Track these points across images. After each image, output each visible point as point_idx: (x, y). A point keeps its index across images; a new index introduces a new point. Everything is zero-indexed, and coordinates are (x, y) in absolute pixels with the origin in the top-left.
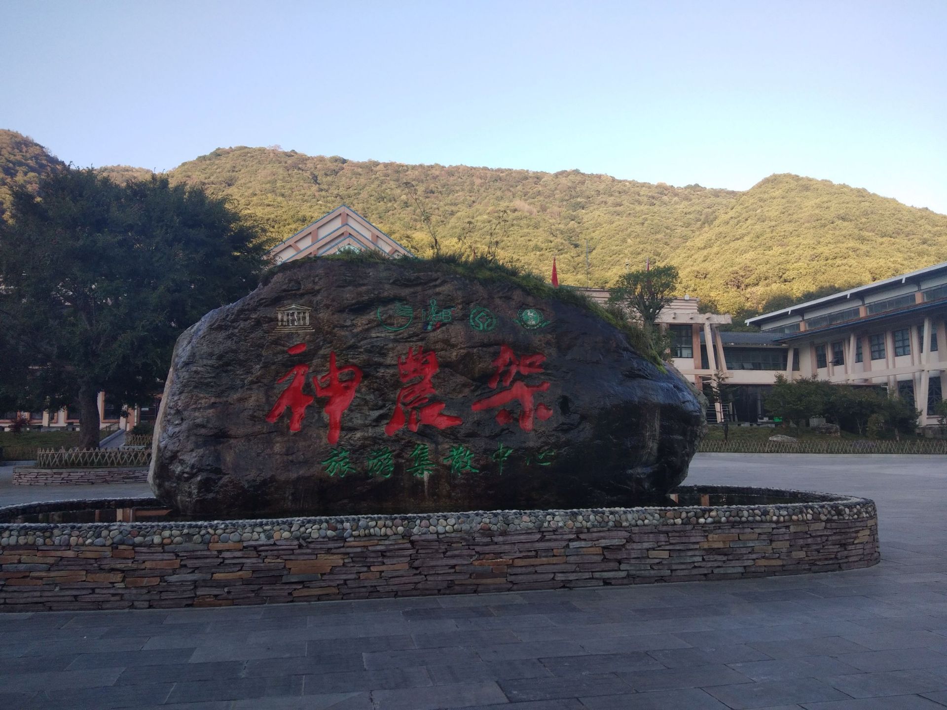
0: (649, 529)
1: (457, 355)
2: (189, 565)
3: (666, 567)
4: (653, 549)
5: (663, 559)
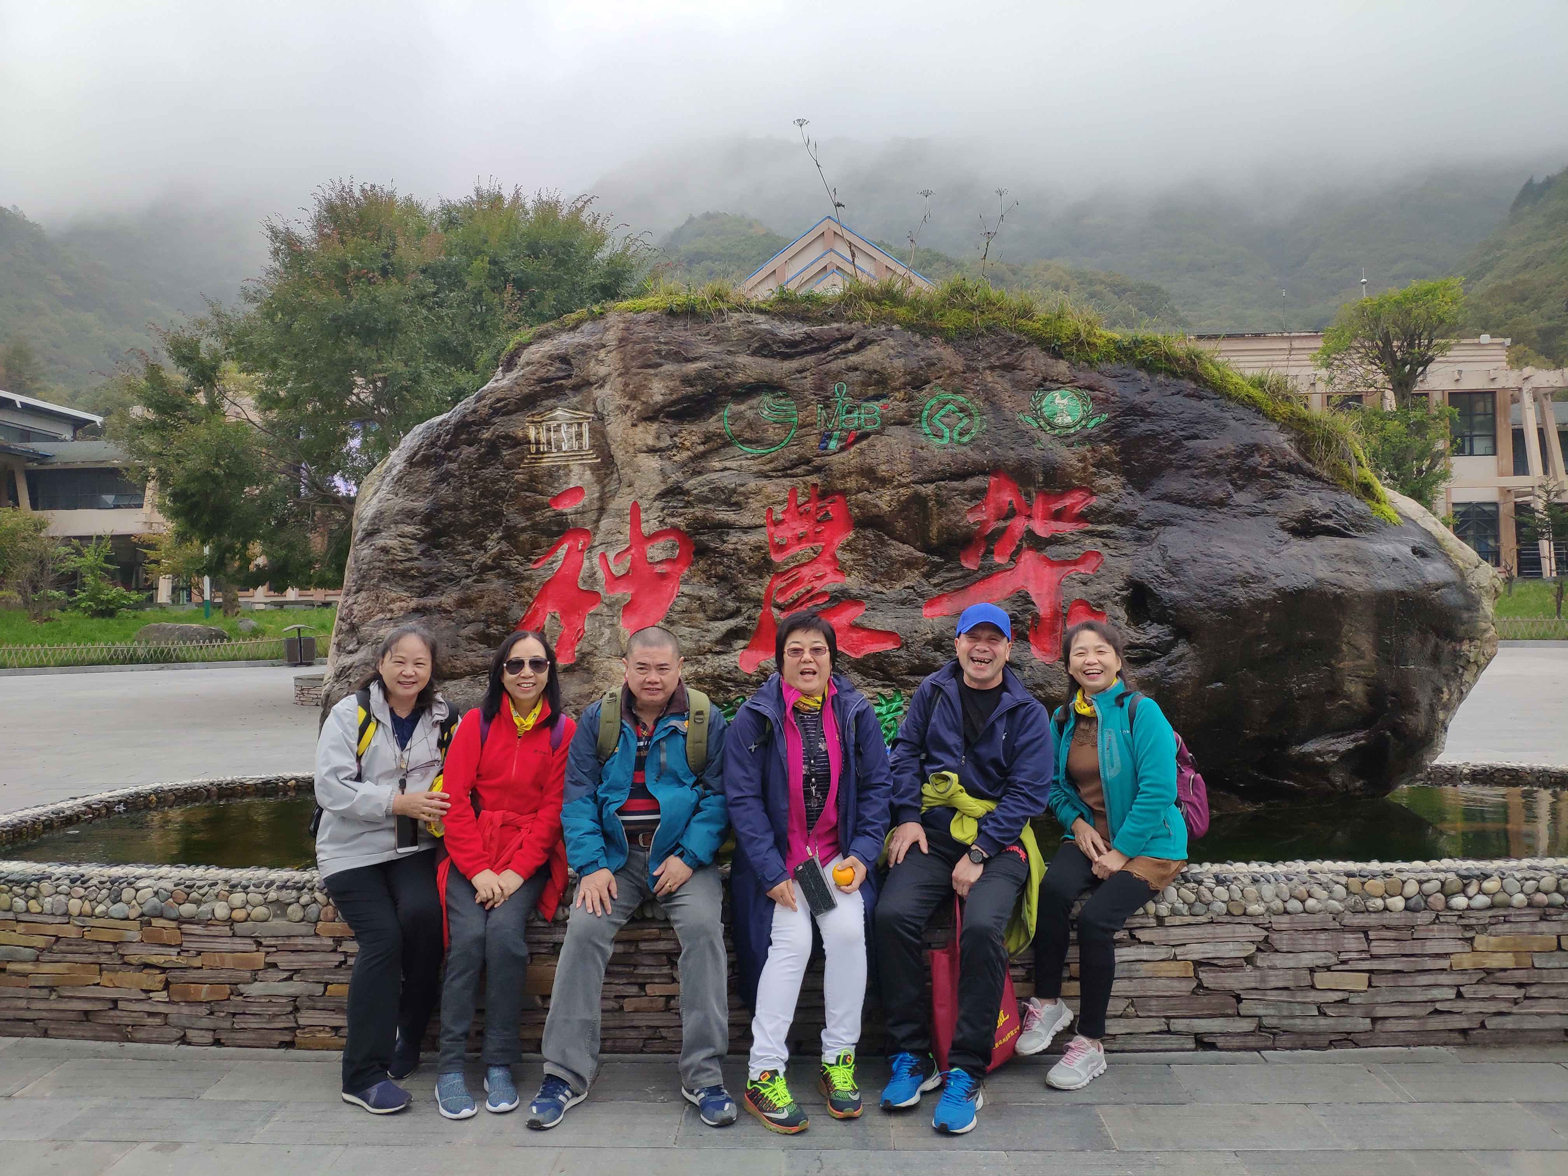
0: (1317, 921)
1: (892, 500)
2: (282, 965)
3: (1359, 1011)
4: (1328, 969)
5: (1351, 991)
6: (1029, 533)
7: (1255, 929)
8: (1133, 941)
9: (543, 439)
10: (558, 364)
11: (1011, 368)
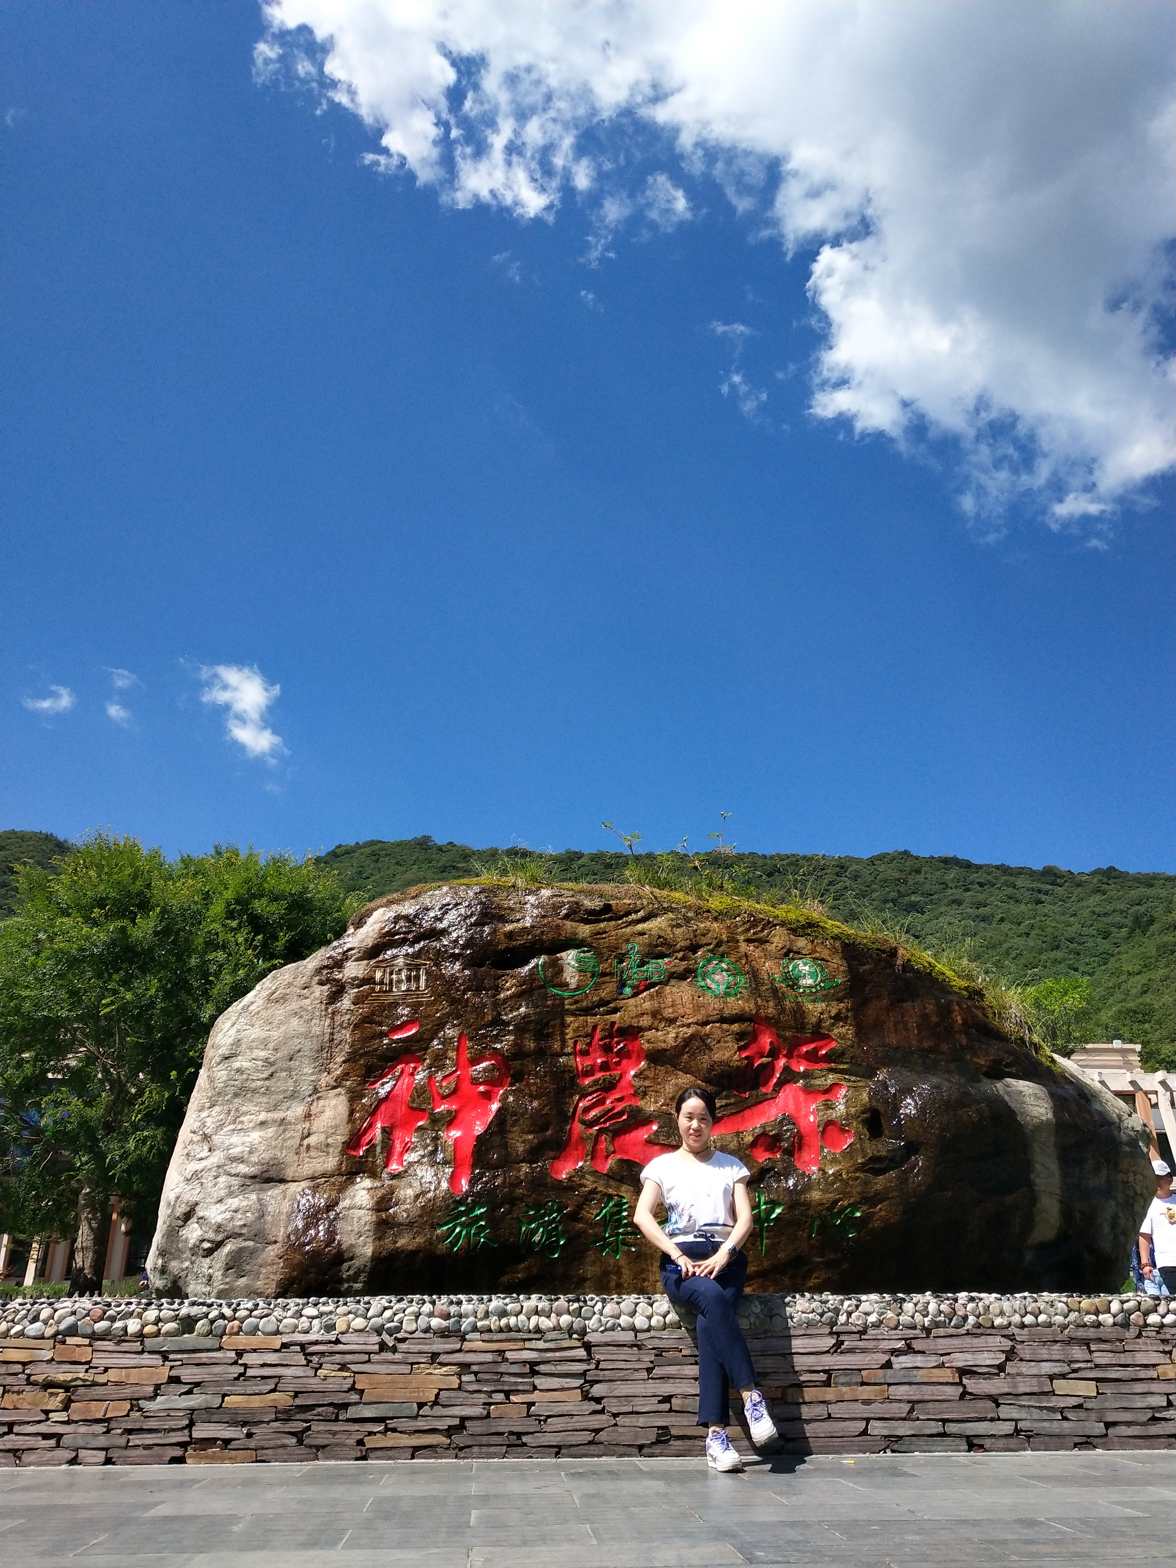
0: (1049, 1333)
1: (677, 1037)
2: (184, 1379)
3: (1093, 1416)
4: (1063, 1376)
5: (1084, 1397)
6: (786, 1069)
7: (1003, 1340)
8: (909, 1350)
9: (386, 980)
10: (402, 923)
11: (763, 941)
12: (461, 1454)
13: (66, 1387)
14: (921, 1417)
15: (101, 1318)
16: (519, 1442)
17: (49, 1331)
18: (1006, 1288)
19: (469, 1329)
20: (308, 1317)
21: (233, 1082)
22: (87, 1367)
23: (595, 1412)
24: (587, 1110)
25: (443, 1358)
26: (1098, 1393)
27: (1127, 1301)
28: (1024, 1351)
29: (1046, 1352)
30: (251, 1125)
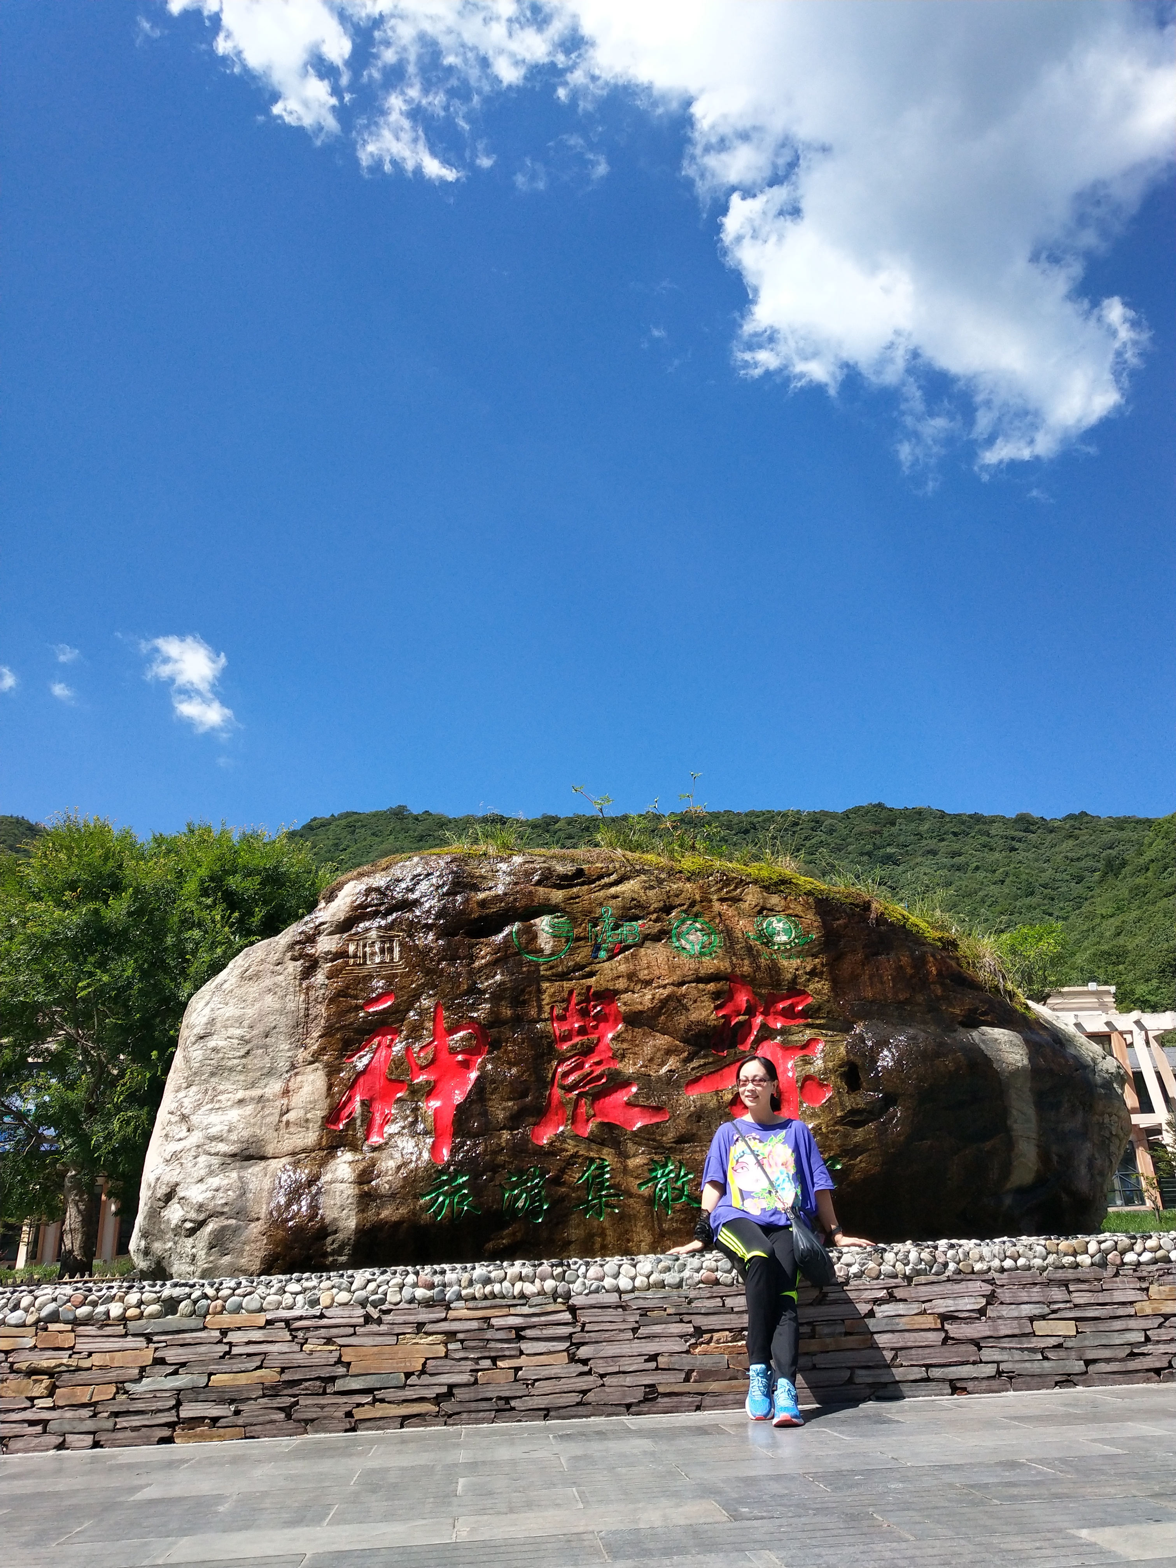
1: (653, 998)
2: (169, 1360)
3: (1073, 1355)
4: (1043, 1317)
5: (1065, 1337)
6: (763, 1026)
7: (983, 1284)
8: (891, 1298)
9: (360, 953)
10: (374, 895)
11: (737, 900)
12: (450, 1421)
13: (50, 1373)
14: (904, 1364)
15: (83, 1304)
16: (508, 1407)
17: (31, 1319)
18: (985, 1233)
19: (454, 1297)
20: (292, 1294)
21: (209, 1062)
22: (70, 1352)
23: (581, 1374)
24: (566, 1075)
25: (429, 1328)
26: (1078, 1332)
27: (1104, 1241)
28: (1004, 1294)
29: (1025, 1294)
30: (229, 1103)
